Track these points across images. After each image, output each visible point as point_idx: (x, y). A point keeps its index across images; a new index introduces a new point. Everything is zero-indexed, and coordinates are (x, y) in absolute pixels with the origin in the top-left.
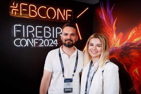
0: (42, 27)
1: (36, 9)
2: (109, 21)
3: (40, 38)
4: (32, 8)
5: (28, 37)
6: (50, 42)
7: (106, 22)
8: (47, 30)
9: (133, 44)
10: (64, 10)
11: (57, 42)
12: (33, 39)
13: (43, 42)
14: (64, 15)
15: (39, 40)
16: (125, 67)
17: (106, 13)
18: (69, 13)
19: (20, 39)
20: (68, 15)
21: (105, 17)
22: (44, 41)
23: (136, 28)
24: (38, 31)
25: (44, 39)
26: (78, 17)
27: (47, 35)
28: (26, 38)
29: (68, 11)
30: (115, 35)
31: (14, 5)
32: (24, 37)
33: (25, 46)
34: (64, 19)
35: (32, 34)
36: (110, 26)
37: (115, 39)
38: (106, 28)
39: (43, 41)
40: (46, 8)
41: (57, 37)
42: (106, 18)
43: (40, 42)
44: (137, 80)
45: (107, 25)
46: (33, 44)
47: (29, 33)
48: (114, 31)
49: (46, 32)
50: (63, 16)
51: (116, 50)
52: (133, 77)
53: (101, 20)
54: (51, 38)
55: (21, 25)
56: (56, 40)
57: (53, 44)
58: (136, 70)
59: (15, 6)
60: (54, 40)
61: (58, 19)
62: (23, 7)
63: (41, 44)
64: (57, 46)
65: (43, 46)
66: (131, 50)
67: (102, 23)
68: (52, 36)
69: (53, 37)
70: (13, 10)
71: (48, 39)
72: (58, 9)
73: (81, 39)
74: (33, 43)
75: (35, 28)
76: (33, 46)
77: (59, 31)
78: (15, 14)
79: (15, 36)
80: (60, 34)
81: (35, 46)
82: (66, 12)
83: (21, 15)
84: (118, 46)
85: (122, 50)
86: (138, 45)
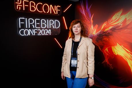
0: (39, 19)
1: (35, 5)
2: (88, 16)
3: (38, 29)
4: (32, 4)
5: (29, 27)
6: (46, 31)
8: (43, 22)
9: (105, 32)
10: (55, 6)
11: (50, 32)
12: (33, 30)
14: (55, 10)
16: (99, 48)
17: (86, 9)
19: (24, 30)
20: (58, 10)
21: (85, 12)
24: (37, 23)
25: (41, 29)
26: (64, 12)
28: (28, 29)
29: (58, 7)
30: (92, 26)
31: (18, 1)
33: (27, 35)
34: (55, 13)
35: (33, 25)
36: (89, 19)
37: (93, 29)
39: (40, 31)
40: (42, 4)
41: (50, 28)
42: (85, 14)
43: (38, 31)
44: (107, 55)
45: (87, 19)
46: (33, 33)
47: (30, 24)
48: (92, 23)
49: (42, 24)
51: (93, 37)
52: (105, 54)
53: (82, 14)
54: (46, 28)
56: (50, 30)
57: (47, 33)
58: (107, 49)
59: (19, 2)
60: (48, 29)
61: (51, 13)
62: (26, 3)
63: (39, 33)
64: (50, 34)
65: (41, 35)
66: (103, 36)
68: (47, 26)
69: (48, 28)
70: (18, 6)
71: (44, 29)
72: (51, 5)
73: (67, 29)
75: (34, 20)
76: (33, 35)
77: (52, 22)
78: (20, 9)
79: (20, 27)
80: (53, 25)
81: (35, 35)
82: (56, 7)
83: (24, 10)
84: (95, 34)
85: (98, 37)
86: (108, 33)
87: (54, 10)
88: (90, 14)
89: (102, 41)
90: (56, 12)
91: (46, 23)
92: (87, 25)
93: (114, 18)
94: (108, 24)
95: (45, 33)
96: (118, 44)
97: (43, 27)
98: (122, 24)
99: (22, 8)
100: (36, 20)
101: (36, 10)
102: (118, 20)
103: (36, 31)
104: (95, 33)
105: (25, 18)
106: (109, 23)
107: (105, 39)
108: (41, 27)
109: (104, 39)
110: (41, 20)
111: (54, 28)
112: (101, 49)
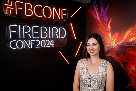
0: (38, 27)
1: (32, 8)
2: (104, 21)
3: (36, 39)
4: (28, 6)
5: (24, 38)
6: (47, 43)
7: (100, 22)
8: (44, 30)
9: (129, 43)
10: (60, 9)
11: (53, 43)
12: (29, 41)
14: (60, 14)
15: (36, 41)
17: (100, 13)
18: (64, 12)
19: (16, 41)
20: (63, 14)
22: (40, 42)
23: (132, 28)
24: (34, 31)
26: (72, 16)
27: (44, 35)
28: (23, 39)
29: (63, 10)
30: (110, 35)
31: (8, 2)
32: (20, 38)
33: (21, 48)
34: (60, 19)
35: (29, 34)
36: (105, 26)
37: (111, 39)
38: (101, 28)
40: (41, 6)
41: (53, 37)
42: (100, 18)
43: (36, 43)
47: (25, 33)
49: (42, 33)
51: (112, 49)
54: (48, 38)
55: (17, 26)
56: (53, 40)
57: (49, 45)
58: (133, 68)
59: (10, 3)
60: (50, 40)
61: (54, 18)
62: (19, 5)
63: (38, 45)
64: (53, 46)
65: (40, 47)
66: (127, 49)
68: (48, 36)
69: (50, 38)
70: (8, 9)
71: (45, 39)
72: (54, 8)
74: (29, 44)
75: (31, 28)
76: (29, 47)
77: (55, 30)
78: (10, 13)
79: (10, 38)
80: (57, 34)
81: (31, 47)
82: (61, 11)
83: (16, 14)
84: (114, 45)
85: (118, 49)
86: (134, 44)
87: (58, 14)
88: (107, 19)
89: (125, 55)
90: (61, 17)
91: (48, 32)
92: (103, 33)
95: (46, 44)
97: (42, 37)
99: (13, 11)
100: (33, 27)
101: (34, 13)
103: (33, 42)
105: (18, 25)
107: (131, 52)
108: (40, 36)
109: (129, 53)
110: (40, 27)
111: (58, 38)
112: (124, 67)
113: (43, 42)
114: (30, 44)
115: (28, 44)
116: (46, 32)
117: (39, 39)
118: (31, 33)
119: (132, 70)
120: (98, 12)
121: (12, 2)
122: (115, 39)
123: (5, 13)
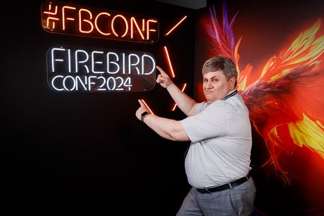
0: (102, 53)
1: (91, 18)
3: (98, 75)
4: (85, 15)
5: (77, 71)
6: (118, 82)
7: (220, 45)
8: (112, 58)
10: (143, 20)
11: (130, 83)
12: (86, 77)
13: (106, 82)
14: (143, 30)
15: (98, 78)
16: (255, 126)
18: (152, 25)
19: (62, 77)
20: (149, 29)
23: (275, 57)
24: (95, 61)
25: (106, 76)
26: (168, 34)
27: (113, 68)
28: (74, 75)
29: (150, 22)
31: (50, 9)
32: (70, 72)
33: (71, 90)
34: (143, 38)
35: (86, 66)
39: (105, 80)
40: (109, 15)
41: (130, 73)
42: (221, 38)
43: (99, 82)
44: (276, 147)
46: (87, 86)
47: (79, 64)
48: (237, 62)
49: (110, 64)
50: (142, 32)
53: (212, 40)
54: (120, 74)
55: (64, 50)
56: (129, 78)
57: (122, 87)
58: (275, 131)
59: (53, 10)
60: (125, 77)
61: (132, 37)
62: (68, 13)
63: (101, 86)
64: (130, 89)
65: (105, 90)
67: (214, 47)
68: (121, 70)
69: (124, 73)
70: (50, 20)
71: (115, 76)
72: (133, 18)
73: (174, 76)
74: (86, 83)
75: (90, 54)
76: (86, 89)
77: (134, 60)
78: (54, 28)
79: (53, 71)
80: (137, 66)
81: (90, 89)
82: (146, 23)
83: (64, 29)
84: (243, 90)
86: (278, 88)
87: (141, 29)
88: (233, 39)
89: (262, 108)
90: (145, 36)
91: (120, 63)
93: (295, 45)
94: (278, 63)
95: (117, 85)
96: (305, 117)
97: (110, 71)
98: (317, 62)
99: (59, 24)
100: (93, 53)
101: (95, 28)
102: (306, 52)
103: (92, 80)
104: (244, 86)
105: (67, 48)
106: (282, 61)
107: (271, 102)
108: (106, 70)
109: (268, 103)
110: (105, 54)
111: (139, 73)
112: (259, 130)
113: (111, 80)
114: (88, 83)
115: (84, 83)
116: (117, 62)
117: (103, 75)
118: (89, 63)
119: (273, 136)
120: (217, 26)
121: (56, 7)
122: (246, 78)
123: (44, 27)
